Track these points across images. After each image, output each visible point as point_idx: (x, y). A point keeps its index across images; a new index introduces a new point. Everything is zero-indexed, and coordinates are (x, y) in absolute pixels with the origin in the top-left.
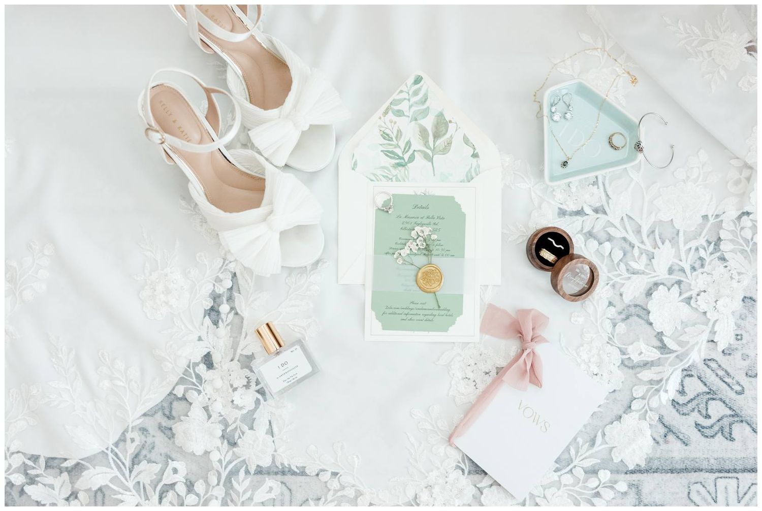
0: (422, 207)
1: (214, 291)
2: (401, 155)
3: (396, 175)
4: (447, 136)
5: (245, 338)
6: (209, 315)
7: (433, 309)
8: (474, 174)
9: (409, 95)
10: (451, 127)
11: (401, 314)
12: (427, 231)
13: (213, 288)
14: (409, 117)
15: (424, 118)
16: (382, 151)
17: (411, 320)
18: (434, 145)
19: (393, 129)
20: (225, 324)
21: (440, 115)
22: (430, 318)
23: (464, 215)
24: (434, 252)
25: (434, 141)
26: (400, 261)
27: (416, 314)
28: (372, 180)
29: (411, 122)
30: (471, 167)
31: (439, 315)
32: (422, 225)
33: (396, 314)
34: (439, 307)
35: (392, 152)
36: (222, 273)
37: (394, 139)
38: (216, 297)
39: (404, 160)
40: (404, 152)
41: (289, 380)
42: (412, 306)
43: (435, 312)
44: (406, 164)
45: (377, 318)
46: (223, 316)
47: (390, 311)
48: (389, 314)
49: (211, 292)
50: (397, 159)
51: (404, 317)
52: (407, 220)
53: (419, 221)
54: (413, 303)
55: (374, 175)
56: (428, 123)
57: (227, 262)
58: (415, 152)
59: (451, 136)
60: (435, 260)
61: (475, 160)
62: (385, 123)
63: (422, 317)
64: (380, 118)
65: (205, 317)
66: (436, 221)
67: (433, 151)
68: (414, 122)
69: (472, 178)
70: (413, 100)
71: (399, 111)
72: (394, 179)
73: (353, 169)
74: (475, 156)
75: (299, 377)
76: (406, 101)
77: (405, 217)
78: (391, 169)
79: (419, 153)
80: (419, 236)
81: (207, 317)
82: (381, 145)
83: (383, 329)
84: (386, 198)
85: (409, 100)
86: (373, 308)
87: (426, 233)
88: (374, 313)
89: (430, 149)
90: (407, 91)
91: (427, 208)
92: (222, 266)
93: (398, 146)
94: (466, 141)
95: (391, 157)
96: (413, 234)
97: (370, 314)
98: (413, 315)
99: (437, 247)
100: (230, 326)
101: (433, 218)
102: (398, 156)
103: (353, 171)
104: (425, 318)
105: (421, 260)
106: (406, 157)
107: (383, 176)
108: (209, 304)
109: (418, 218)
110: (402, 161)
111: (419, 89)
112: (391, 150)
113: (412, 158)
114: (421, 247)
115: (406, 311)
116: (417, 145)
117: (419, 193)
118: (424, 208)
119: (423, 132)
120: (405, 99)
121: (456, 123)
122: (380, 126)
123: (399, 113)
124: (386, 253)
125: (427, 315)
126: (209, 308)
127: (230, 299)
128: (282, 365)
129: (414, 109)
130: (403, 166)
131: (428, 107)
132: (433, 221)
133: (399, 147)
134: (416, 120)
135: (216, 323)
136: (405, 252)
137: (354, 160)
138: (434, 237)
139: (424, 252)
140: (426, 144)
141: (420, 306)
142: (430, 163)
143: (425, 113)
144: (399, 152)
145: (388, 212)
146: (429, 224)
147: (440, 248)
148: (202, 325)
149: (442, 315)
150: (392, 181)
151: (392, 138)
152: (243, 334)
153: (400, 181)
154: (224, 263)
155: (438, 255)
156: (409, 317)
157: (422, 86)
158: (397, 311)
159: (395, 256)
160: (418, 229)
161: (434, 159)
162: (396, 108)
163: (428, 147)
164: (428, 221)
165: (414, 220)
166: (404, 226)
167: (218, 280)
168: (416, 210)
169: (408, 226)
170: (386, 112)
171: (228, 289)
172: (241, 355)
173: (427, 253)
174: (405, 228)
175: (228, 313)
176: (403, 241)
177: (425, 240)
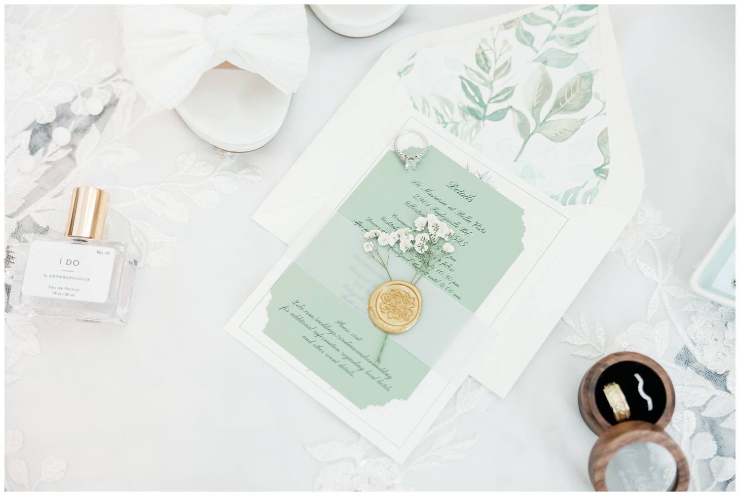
0: (462, 194)
1: (68, 104)
2: (485, 101)
3: (457, 124)
4: (578, 115)
5: (57, 196)
6: (35, 132)
7: (366, 358)
8: (579, 199)
9: (560, 19)
10: (593, 106)
11: (310, 328)
12: (445, 230)
13: (71, 99)
14: (537, 52)
15: (559, 67)
16: (461, 77)
17: (318, 348)
18: (547, 117)
19: (500, 55)
20: (46, 159)
21: (588, 77)
22: (351, 367)
23: (520, 248)
24: (433, 273)
25: (551, 111)
26: (369, 247)
27: (333, 346)
28: (415, 106)
29: (535, 61)
30: (583, 187)
31: (367, 373)
32: (443, 218)
33: (302, 322)
34: (379, 360)
35: (475, 89)
36: (101, 88)
37: (492, 72)
38: (63, 115)
39: (485, 111)
40: (495, 99)
41: (59, 291)
42: (336, 328)
43: (364, 364)
44: (484, 118)
45: (269, 309)
46: (52, 147)
47: (297, 312)
48: (292, 315)
49: (64, 102)
50: (477, 103)
51: (311, 336)
52: (426, 196)
53: (443, 210)
54: (341, 324)
55: (424, 101)
56: (561, 78)
57: (119, 76)
58: (510, 111)
59: (584, 119)
60: (425, 283)
61: (596, 179)
62: (494, 41)
63: (338, 356)
64: (492, 29)
65: (27, 129)
66: (470, 227)
67: (541, 125)
68: (539, 64)
69: (573, 202)
70: (562, 30)
71: (528, 34)
72: (450, 126)
73: (400, 73)
74: (600, 171)
75: (78, 297)
76: (550, 27)
77: (426, 191)
78: (456, 109)
79: (516, 114)
80: (425, 229)
81: (29, 132)
82: (466, 68)
83: (264, 331)
84: (420, 145)
85: (554, 27)
86: (274, 289)
87: (439, 234)
88: (269, 297)
89: (537, 119)
90: (560, 13)
91: (470, 199)
92: (109, 78)
93: (490, 85)
94: (603, 140)
95: (468, 95)
96: (420, 222)
97: (262, 295)
98: (328, 342)
99: (442, 268)
100: (49, 166)
101: (468, 220)
102: (481, 99)
103: (398, 76)
104: (343, 362)
105: (402, 270)
106: (492, 108)
107: (437, 112)
108: (48, 116)
109: (445, 204)
110: (482, 110)
111: (582, 20)
112: (475, 83)
113: (498, 116)
114: (417, 249)
115: (321, 330)
116: (521, 101)
117: (472, 171)
118: (464, 196)
119: (546, 86)
120: (549, 22)
121: (604, 104)
122: (484, 40)
123: (526, 38)
124: (357, 223)
125: (350, 360)
126: (43, 122)
127: (79, 131)
128: (69, 262)
129: (553, 44)
130: (478, 118)
131: (576, 55)
132: (464, 224)
133: (492, 88)
134: (545, 62)
135: (33, 150)
136: (387, 238)
137: (410, 63)
138: (448, 247)
139: (417, 261)
140: (535, 109)
141: (348, 338)
142: (522, 141)
143: (567, 61)
144: (486, 94)
145: (404, 163)
146: (456, 225)
147: (447, 272)
148: (13, 138)
149: (373, 378)
150: (445, 127)
151: (489, 68)
152: (57, 190)
153: (457, 135)
154: (114, 75)
155: (435, 281)
156: (319, 342)
157: (588, 17)
158: (307, 319)
159: (367, 235)
160: (432, 218)
161: (532, 137)
162: (527, 27)
163: (536, 116)
164: (456, 219)
165: (435, 204)
166: (414, 202)
167: (86, 94)
168: (452, 191)
169: (420, 206)
170: (507, 25)
171: (90, 115)
172: (29, 216)
173: (420, 264)
174: (413, 207)
175: (63, 147)
176: (396, 223)
177: (430, 243)
